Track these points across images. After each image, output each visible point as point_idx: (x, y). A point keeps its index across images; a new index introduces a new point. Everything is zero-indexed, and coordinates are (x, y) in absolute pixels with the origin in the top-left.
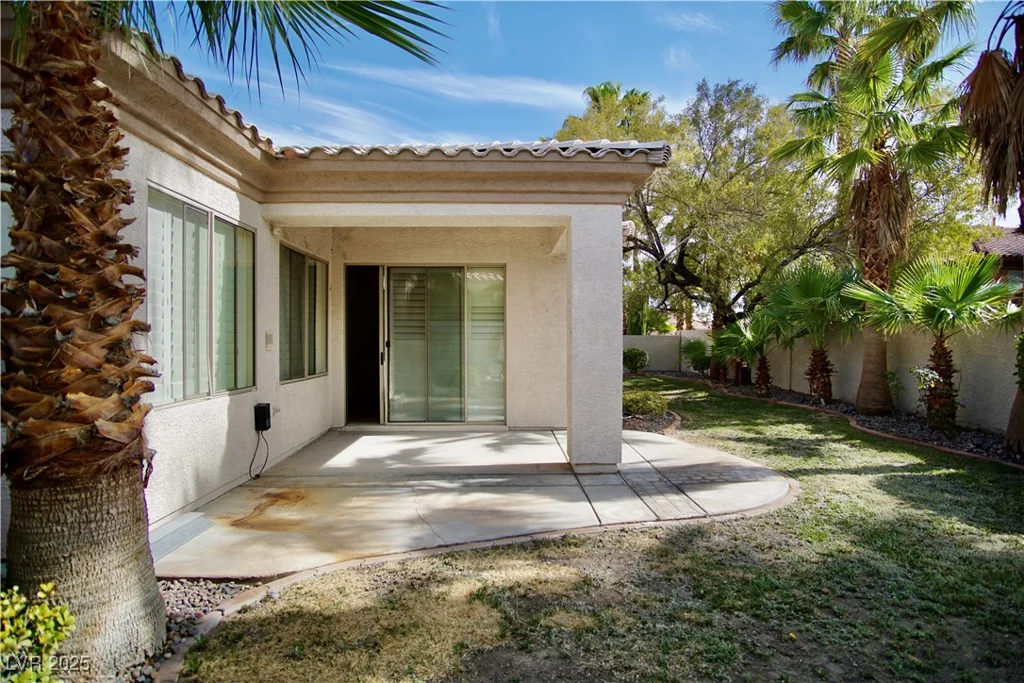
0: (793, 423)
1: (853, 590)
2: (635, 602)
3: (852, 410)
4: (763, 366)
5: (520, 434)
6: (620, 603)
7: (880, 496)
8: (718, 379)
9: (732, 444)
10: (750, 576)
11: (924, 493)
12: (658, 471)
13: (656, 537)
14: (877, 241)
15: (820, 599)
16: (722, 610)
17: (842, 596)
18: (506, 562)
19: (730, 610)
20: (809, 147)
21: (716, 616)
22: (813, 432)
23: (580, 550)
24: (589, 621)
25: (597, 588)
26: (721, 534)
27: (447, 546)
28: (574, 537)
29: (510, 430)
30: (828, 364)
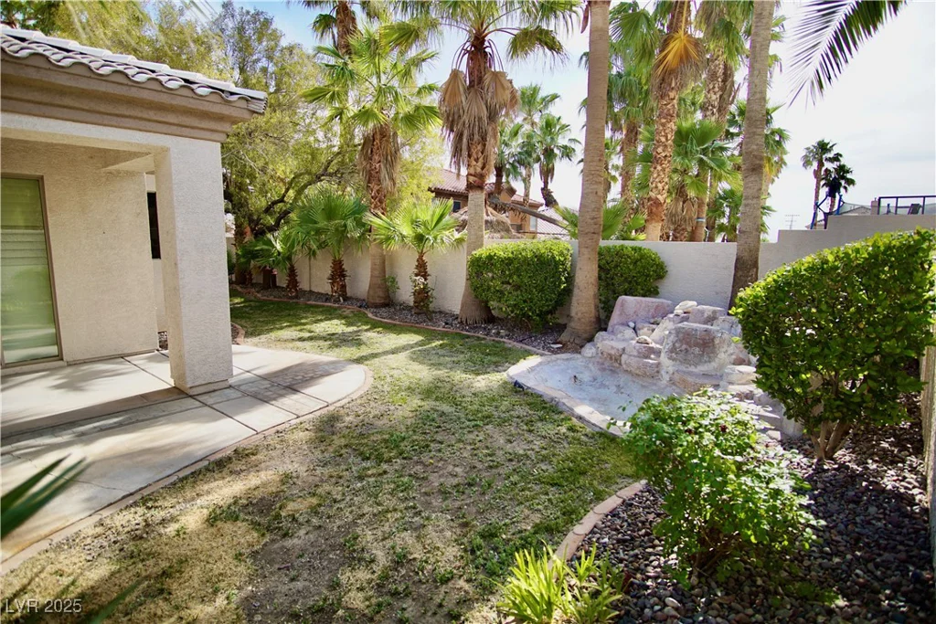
0: (330, 319)
1: (439, 427)
2: (331, 477)
3: (364, 304)
4: (292, 273)
5: (86, 367)
6: (322, 481)
7: (416, 366)
8: (244, 283)
9: (299, 344)
10: (386, 437)
11: (435, 359)
12: (264, 378)
13: (307, 430)
14: (379, 181)
15: (428, 437)
16: (386, 462)
17: (437, 432)
18: (206, 487)
19: (389, 461)
20: (332, 97)
21: (385, 466)
22: (349, 324)
23: (259, 457)
24: (315, 501)
25: (298, 477)
26: (348, 415)
27: (131, 494)
28: (244, 449)
29: (69, 365)
30: (343, 270)
